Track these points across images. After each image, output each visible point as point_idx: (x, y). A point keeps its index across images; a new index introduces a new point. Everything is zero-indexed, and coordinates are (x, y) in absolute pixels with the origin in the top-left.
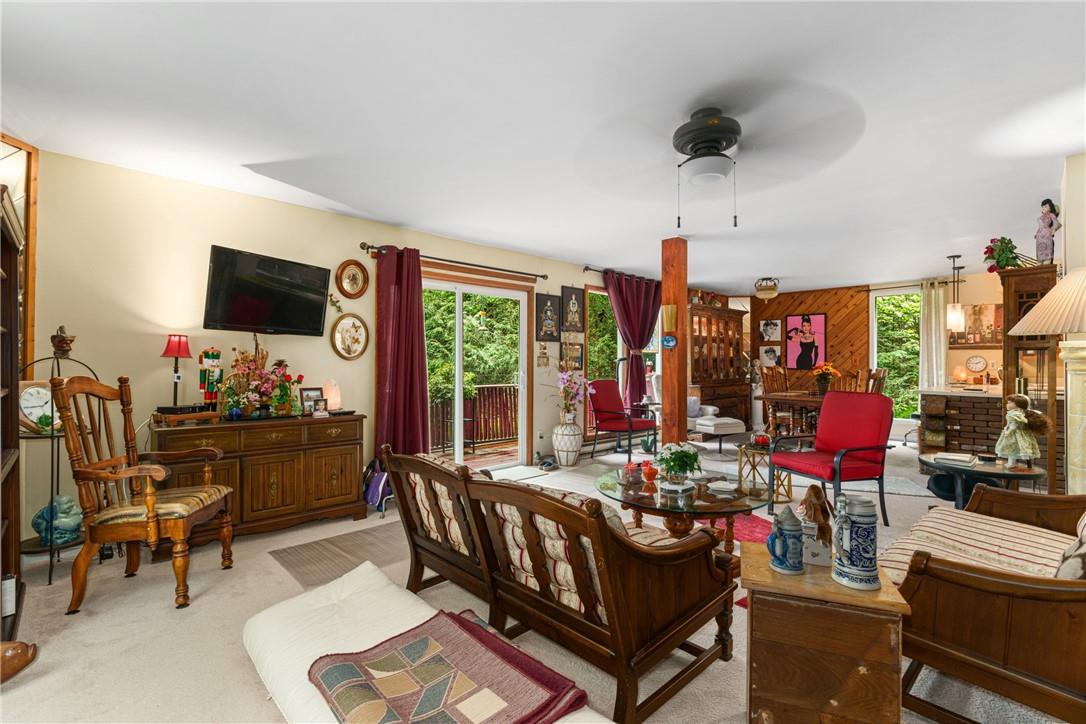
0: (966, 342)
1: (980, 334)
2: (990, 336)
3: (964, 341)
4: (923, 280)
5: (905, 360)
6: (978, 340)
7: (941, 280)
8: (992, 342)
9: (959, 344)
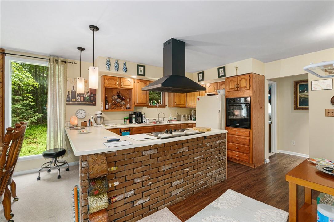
0: (76, 101)
1: (84, 96)
2: (88, 98)
3: (75, 100)
4: (51, 56)
5: (19, 109)
6: (82, 100)
7: (62, 59)
8: (89, 102)
9: (72, 102)
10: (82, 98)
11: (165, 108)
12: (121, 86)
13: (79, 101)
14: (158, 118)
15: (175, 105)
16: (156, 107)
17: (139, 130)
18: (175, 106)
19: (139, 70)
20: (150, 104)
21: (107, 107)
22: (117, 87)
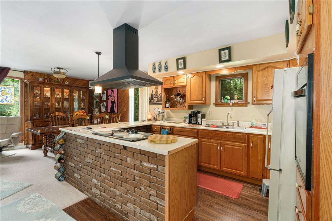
6: (157, 100)
9: (152, 102)
10: (157, 98)
11: (247, 106)
12: (176, 85)
13: (155, 101)
14: (228, 120)
15: (255, 101)
16: (227, 105)
17: (180, 130)
18: (254, 103)
19: (179, 64)
20: (220, 102)
21: (167, 105)
22: (172, 86)
